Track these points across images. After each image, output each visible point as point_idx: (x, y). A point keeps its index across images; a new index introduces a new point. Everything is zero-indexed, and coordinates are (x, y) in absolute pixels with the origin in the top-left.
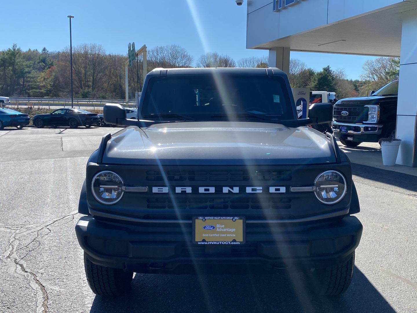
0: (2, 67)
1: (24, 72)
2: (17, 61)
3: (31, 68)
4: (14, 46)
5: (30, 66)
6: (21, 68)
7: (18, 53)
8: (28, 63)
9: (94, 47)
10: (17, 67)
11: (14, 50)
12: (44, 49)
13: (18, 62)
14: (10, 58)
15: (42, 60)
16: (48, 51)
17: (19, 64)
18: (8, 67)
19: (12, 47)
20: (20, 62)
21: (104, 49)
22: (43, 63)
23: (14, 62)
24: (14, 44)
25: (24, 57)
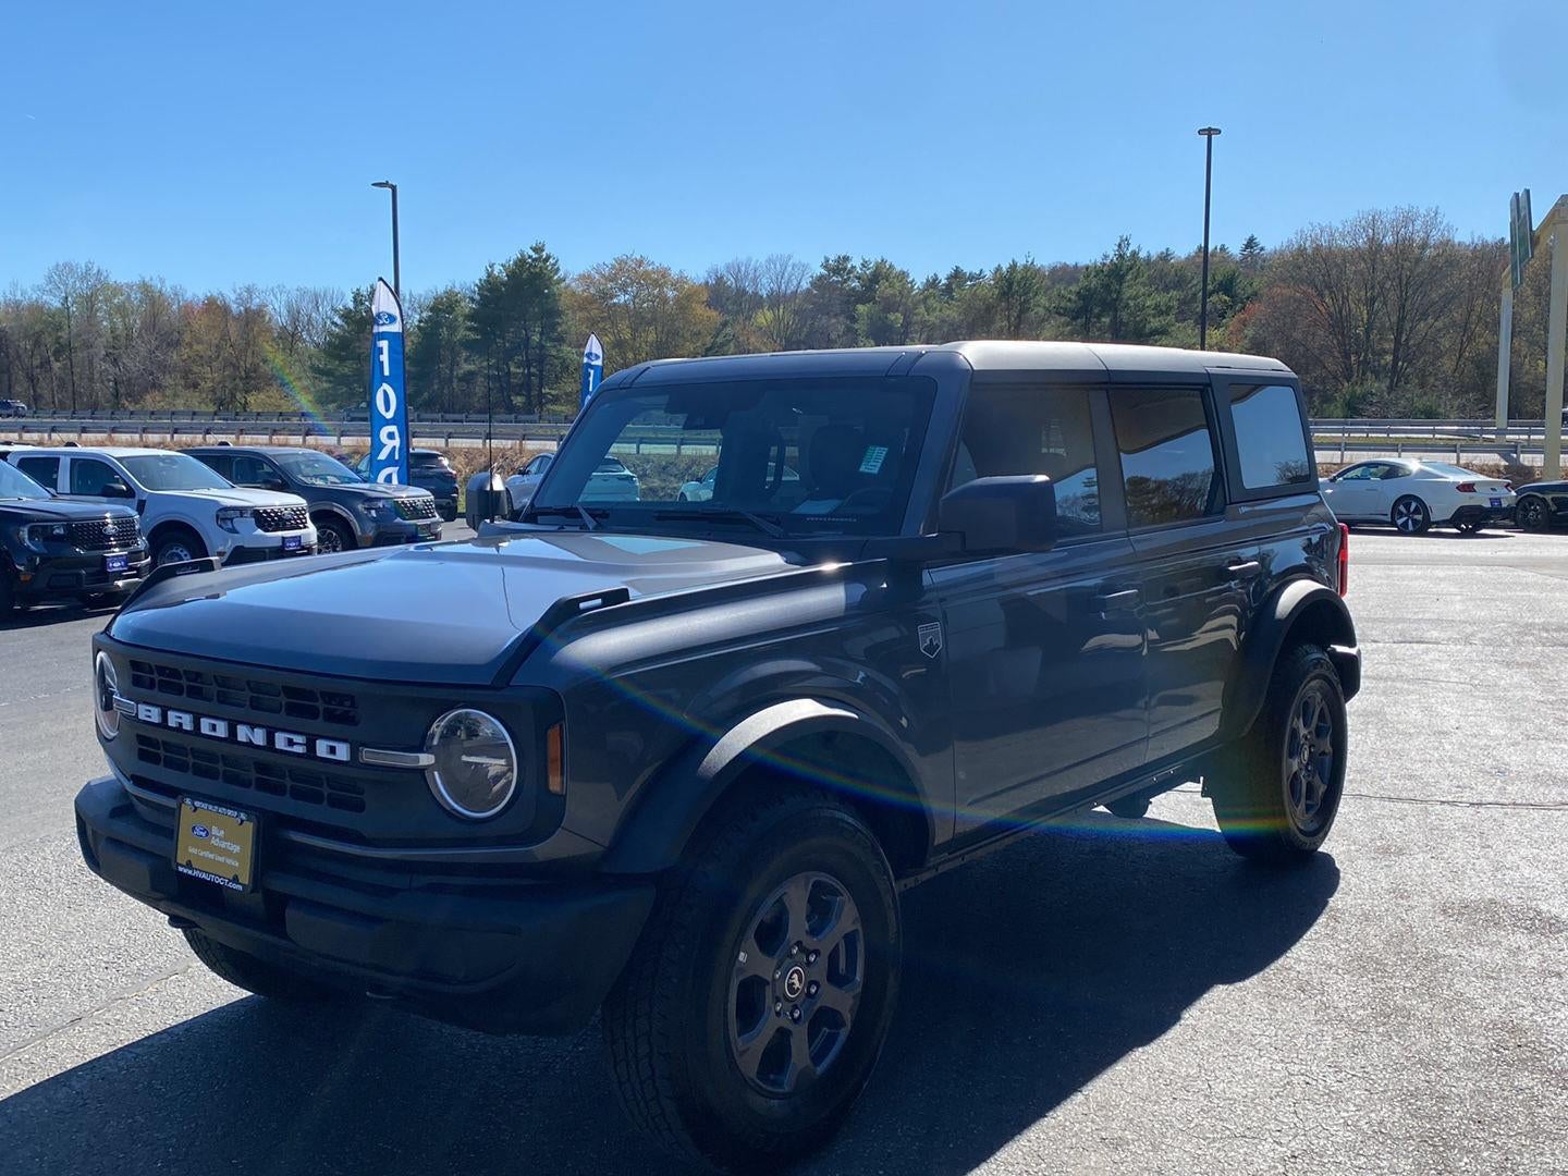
0: (1079, 320)
1: (1147, 330)
2: (1128, 293)
3: (1171, 318)
4: (1120, 245)
5: (1170, 308)
6: (1138, 319)
7: (1131, 269)
8: (1161, 299)
9: (1408, 219)
10: (1124, 316)
11: (1121, 256)
12: (1251, 243)
13: (1129, 298)
14: (1107, 287)
15: (1220, 284)
16: (1262, 249)
17: (1131, 303)
18: (1099, 317)
19: (1116, 248)
20: (1135, 298)
21: (1448, 225)
22: (1225, 294)
23: (1116, 300)
24: (1121, 237)
25: (1151, 281)
